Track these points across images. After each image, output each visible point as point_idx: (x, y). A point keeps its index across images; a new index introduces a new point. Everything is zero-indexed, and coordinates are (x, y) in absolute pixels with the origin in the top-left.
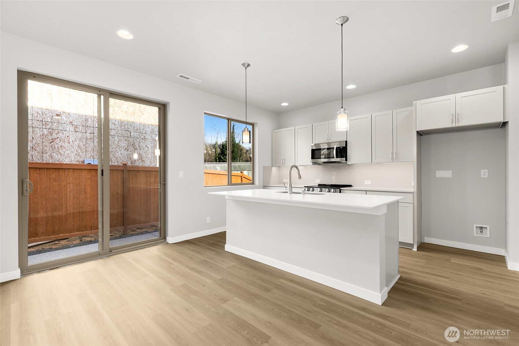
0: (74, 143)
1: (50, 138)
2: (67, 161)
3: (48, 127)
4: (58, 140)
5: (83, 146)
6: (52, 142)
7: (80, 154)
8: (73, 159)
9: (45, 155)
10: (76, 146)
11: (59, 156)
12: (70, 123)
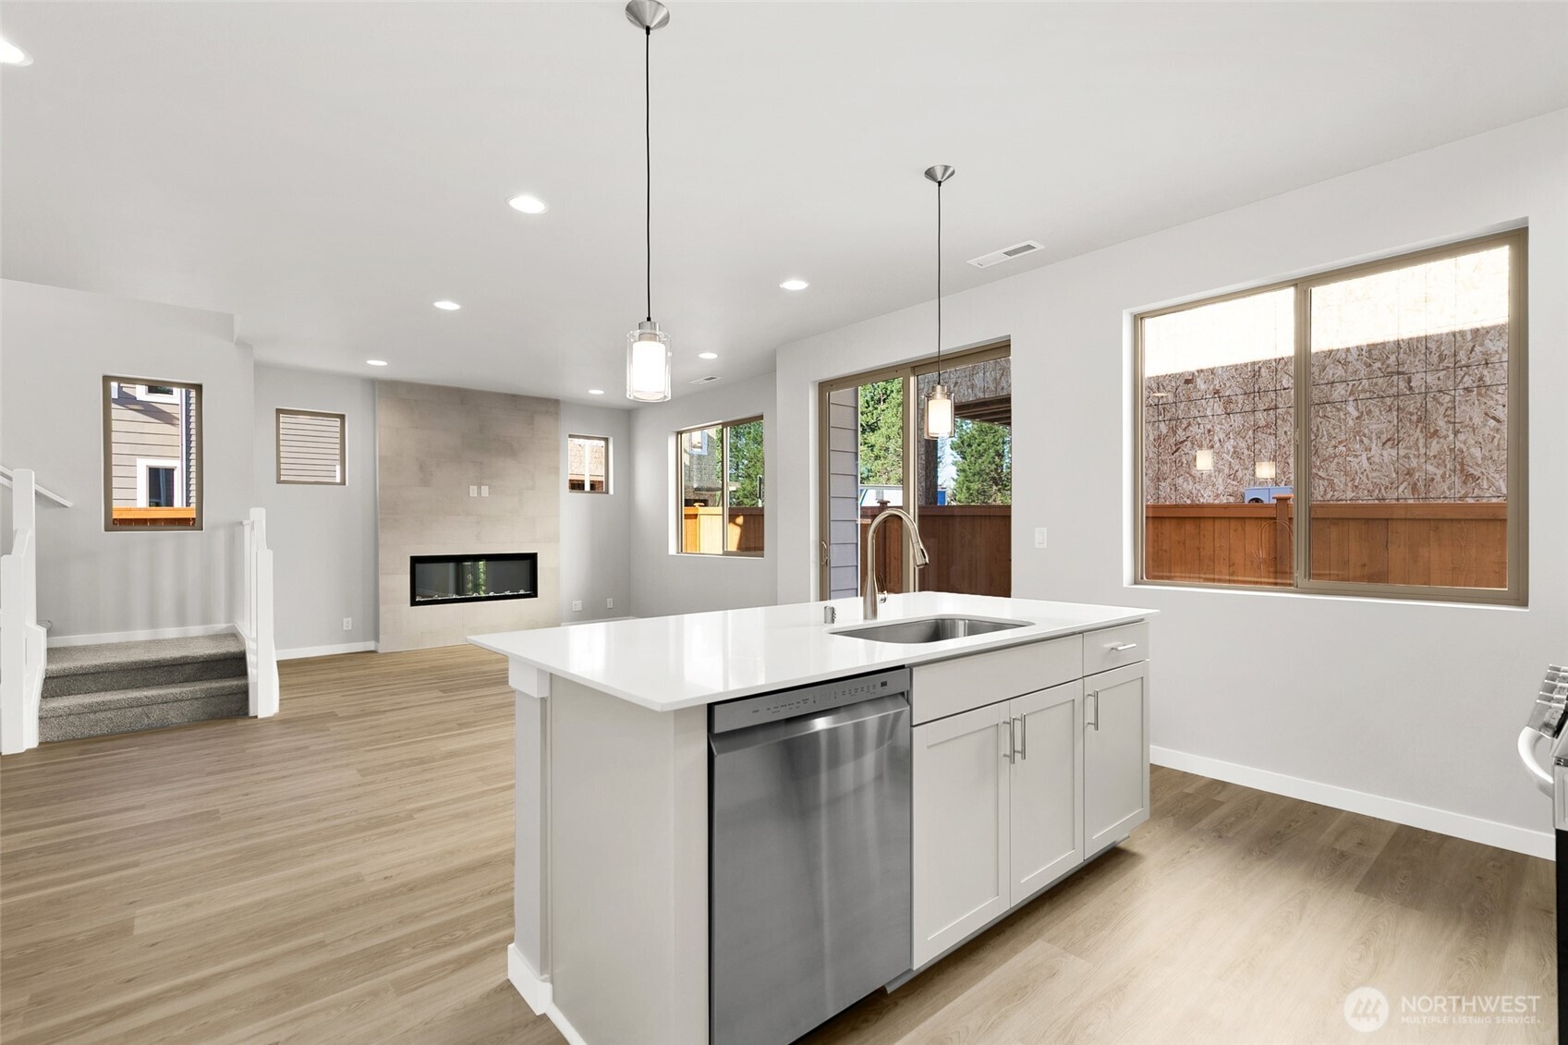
0: (1223, 447)
1: (1172, 441)
2: (1207, 497)
3: (1168, 416)
4: (1189, 444)
5: (1246, 452)
6: (1176, 451)
7: (1240, 474)
8: (1221, 488)
9: (1163, 484)
10: (1228, 453)
11: (1191, 483)
12: (1215, 393)
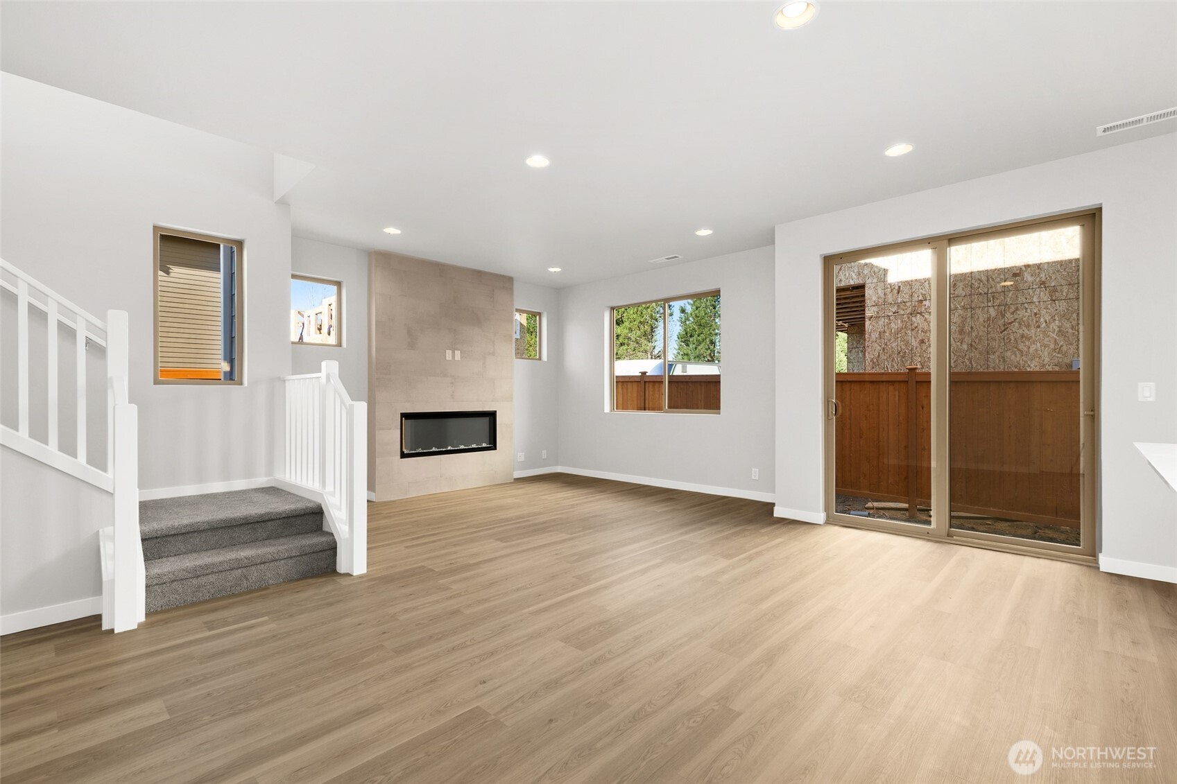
0: (1049, 327)
1: (1001, 322)
2: (1034, 366)
3: (997, 302)
4: (1016, 324)
5: (1070, 331)
6: (1004, 331)
7: (1065, 348)
8: (1047, 360)
9: (992, 357)
10: (1053, 332)
11: (1018, 356)
12: (1041, 284)
